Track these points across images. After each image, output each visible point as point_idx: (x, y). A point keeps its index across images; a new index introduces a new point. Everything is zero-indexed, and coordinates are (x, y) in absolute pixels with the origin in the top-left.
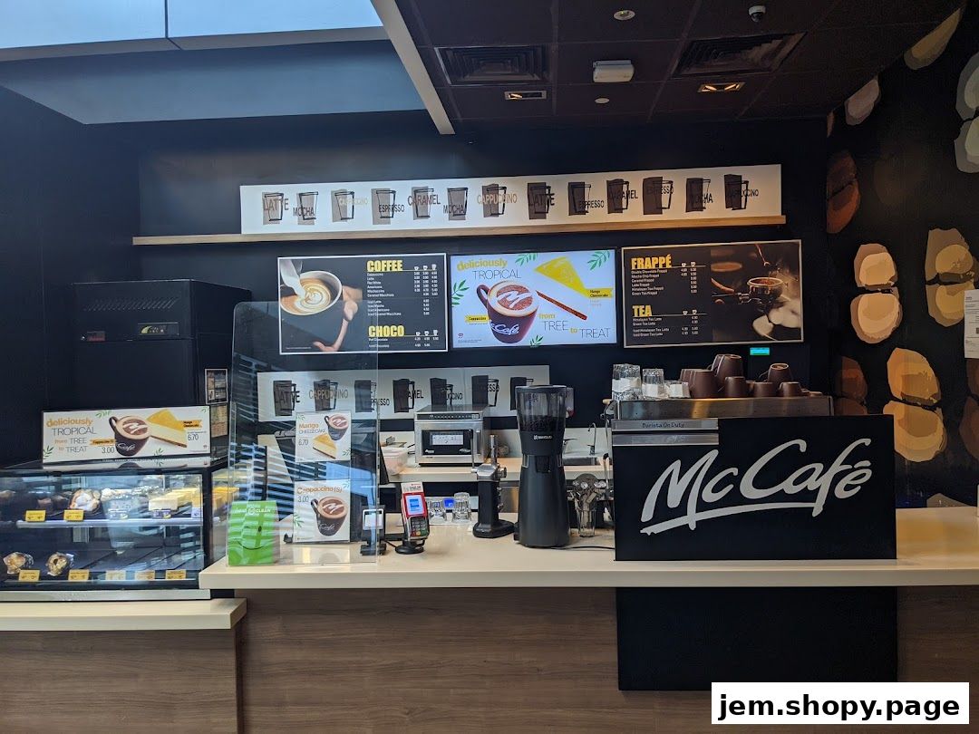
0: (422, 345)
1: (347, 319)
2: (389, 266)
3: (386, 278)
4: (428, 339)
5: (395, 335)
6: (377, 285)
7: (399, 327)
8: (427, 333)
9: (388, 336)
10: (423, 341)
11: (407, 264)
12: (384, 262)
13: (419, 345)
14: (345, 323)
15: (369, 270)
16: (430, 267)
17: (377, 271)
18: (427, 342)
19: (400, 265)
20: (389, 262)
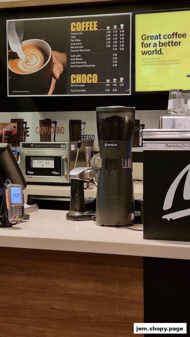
0: (111, 90)
1: (55, 78)
2: (87, 26)
3: (86, 36)
4: (116, 85)
5: (90, 82)
6: (78, 42)
7: (94, 75)
8: (115, 80)
9: (85, 82)
10: (111, 87)
11: (102, 23)
12: (83, 23)
13: (109, 90)
14: (54, 81)
15: (72, 30)
16: (119, 27)
17: (78, 30)
18: (115, 87)
19: (95, 26)
20: (87, 23)
